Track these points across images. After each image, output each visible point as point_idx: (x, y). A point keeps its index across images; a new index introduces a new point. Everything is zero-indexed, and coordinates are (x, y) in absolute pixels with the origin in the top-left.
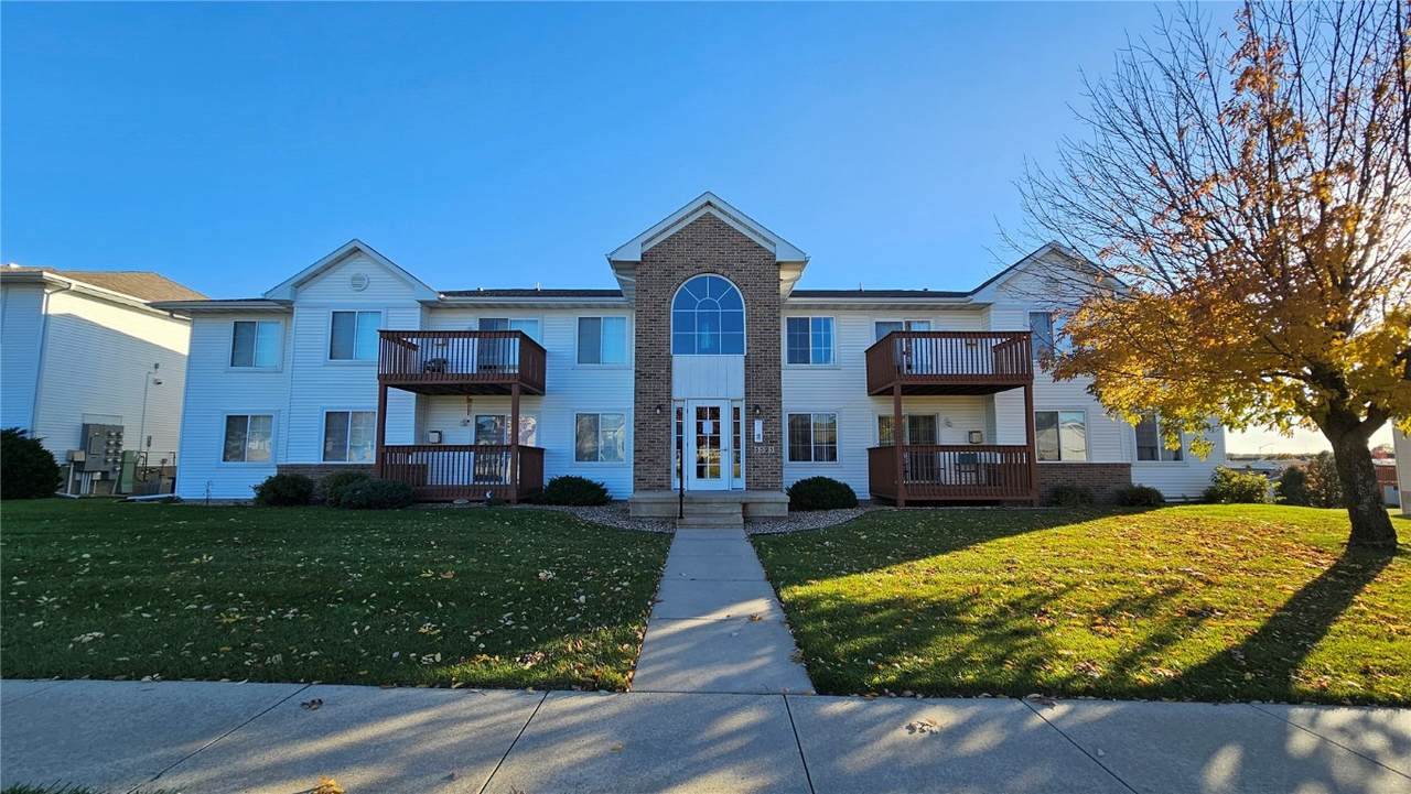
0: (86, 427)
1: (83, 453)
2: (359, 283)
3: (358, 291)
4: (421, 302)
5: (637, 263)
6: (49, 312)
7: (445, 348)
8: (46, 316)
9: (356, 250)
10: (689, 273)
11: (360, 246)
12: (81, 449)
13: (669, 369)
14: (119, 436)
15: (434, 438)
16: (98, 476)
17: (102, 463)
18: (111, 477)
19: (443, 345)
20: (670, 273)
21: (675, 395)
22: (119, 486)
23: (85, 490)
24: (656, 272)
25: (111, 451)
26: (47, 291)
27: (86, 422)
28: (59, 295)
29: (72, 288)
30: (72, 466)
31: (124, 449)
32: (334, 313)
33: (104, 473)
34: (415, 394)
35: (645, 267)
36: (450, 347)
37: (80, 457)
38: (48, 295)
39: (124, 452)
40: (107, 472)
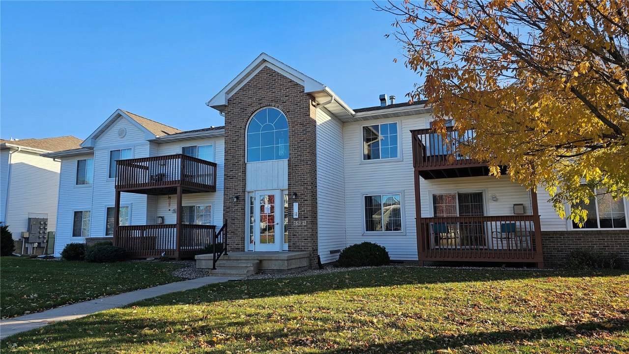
0: (29, 219)
1: (28, 233)
2: (122, 134)
3: (122, 138)
4: (150, 141)
5: (225, 106)
6: (12, 163)
7: (164, 167)
8: (11, 165)
9: (119, 116)
10: (255, 108)
11: (121, 113)
12: (28, 231)
13: (244, 172)
14: (46, 225)
15: (160, 221)
16: (36, 245)
17: (38, 239)
18: (42, 245)
19: (164, 165)
20: (244, 110)
21: (248, 189)
22: (46, 250)
23: (30, 252)
24: (237, 110)
25: (41, 232)
26: (11, 152)
27: (30, 217)
28: (16, 153)
29: (19, 150)
30: (24, 240)
31: (48, 230)
32: (111, 151)
33: (39, 243)
34: (146, 195)
35: (230, 108)
36: (167, 166)
37: (26, 235)
38: (11, 154)
39: (49, 232)
40: (40, 243)
